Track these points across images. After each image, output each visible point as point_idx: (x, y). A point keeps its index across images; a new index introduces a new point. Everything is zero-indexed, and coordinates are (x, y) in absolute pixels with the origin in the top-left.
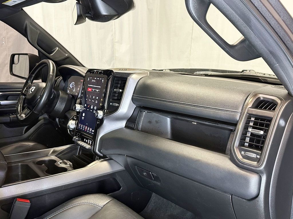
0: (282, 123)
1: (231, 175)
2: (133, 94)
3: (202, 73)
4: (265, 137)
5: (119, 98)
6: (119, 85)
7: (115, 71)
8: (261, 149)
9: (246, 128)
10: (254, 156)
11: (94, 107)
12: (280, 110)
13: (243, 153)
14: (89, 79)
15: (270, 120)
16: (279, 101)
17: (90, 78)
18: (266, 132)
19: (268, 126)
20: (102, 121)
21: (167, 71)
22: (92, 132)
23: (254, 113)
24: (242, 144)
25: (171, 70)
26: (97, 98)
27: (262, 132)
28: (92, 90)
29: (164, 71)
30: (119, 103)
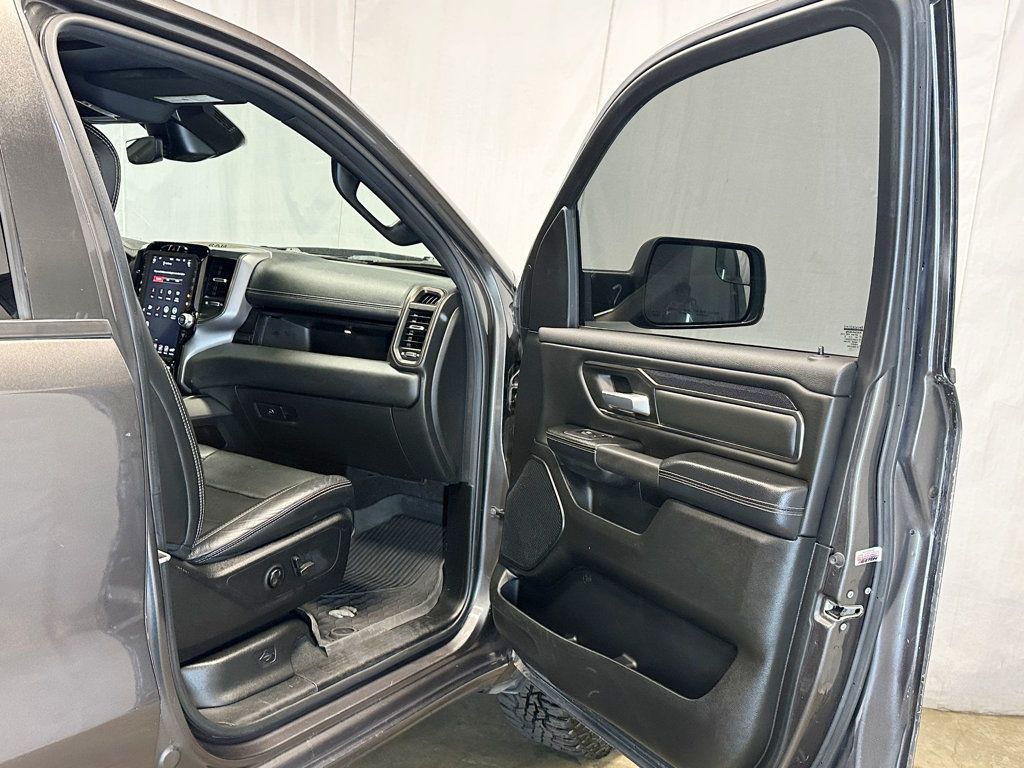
0: (444, 318)
1: (389, 380)
2: (248, 286)
3: (362, 258)
4: (424, 333)
5: (223, 293)
6: (220, 272)
7: (211, 248)
8: (420, 347)
9: (408, 324)
10: (413, 355)
11: (171, 310)
12: (442, 302)
13: (403, 353)
14: (155, 260)
15: (430, 313)
16: (442, 293)
17: (157, 259)
18: (426, 327)
19: (429, 321)
20: (190, 332)
21: (294, 250)
22: (169, 352)
23: (416, 308)
24: (403, 344)
25: (302, 249)
26: (178, 293)
27: (422, 328)
28: (165, 280)
29: (288, 250)
30: (224, 302)
